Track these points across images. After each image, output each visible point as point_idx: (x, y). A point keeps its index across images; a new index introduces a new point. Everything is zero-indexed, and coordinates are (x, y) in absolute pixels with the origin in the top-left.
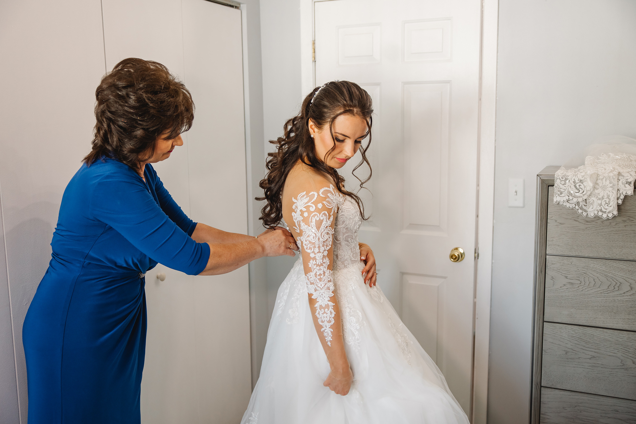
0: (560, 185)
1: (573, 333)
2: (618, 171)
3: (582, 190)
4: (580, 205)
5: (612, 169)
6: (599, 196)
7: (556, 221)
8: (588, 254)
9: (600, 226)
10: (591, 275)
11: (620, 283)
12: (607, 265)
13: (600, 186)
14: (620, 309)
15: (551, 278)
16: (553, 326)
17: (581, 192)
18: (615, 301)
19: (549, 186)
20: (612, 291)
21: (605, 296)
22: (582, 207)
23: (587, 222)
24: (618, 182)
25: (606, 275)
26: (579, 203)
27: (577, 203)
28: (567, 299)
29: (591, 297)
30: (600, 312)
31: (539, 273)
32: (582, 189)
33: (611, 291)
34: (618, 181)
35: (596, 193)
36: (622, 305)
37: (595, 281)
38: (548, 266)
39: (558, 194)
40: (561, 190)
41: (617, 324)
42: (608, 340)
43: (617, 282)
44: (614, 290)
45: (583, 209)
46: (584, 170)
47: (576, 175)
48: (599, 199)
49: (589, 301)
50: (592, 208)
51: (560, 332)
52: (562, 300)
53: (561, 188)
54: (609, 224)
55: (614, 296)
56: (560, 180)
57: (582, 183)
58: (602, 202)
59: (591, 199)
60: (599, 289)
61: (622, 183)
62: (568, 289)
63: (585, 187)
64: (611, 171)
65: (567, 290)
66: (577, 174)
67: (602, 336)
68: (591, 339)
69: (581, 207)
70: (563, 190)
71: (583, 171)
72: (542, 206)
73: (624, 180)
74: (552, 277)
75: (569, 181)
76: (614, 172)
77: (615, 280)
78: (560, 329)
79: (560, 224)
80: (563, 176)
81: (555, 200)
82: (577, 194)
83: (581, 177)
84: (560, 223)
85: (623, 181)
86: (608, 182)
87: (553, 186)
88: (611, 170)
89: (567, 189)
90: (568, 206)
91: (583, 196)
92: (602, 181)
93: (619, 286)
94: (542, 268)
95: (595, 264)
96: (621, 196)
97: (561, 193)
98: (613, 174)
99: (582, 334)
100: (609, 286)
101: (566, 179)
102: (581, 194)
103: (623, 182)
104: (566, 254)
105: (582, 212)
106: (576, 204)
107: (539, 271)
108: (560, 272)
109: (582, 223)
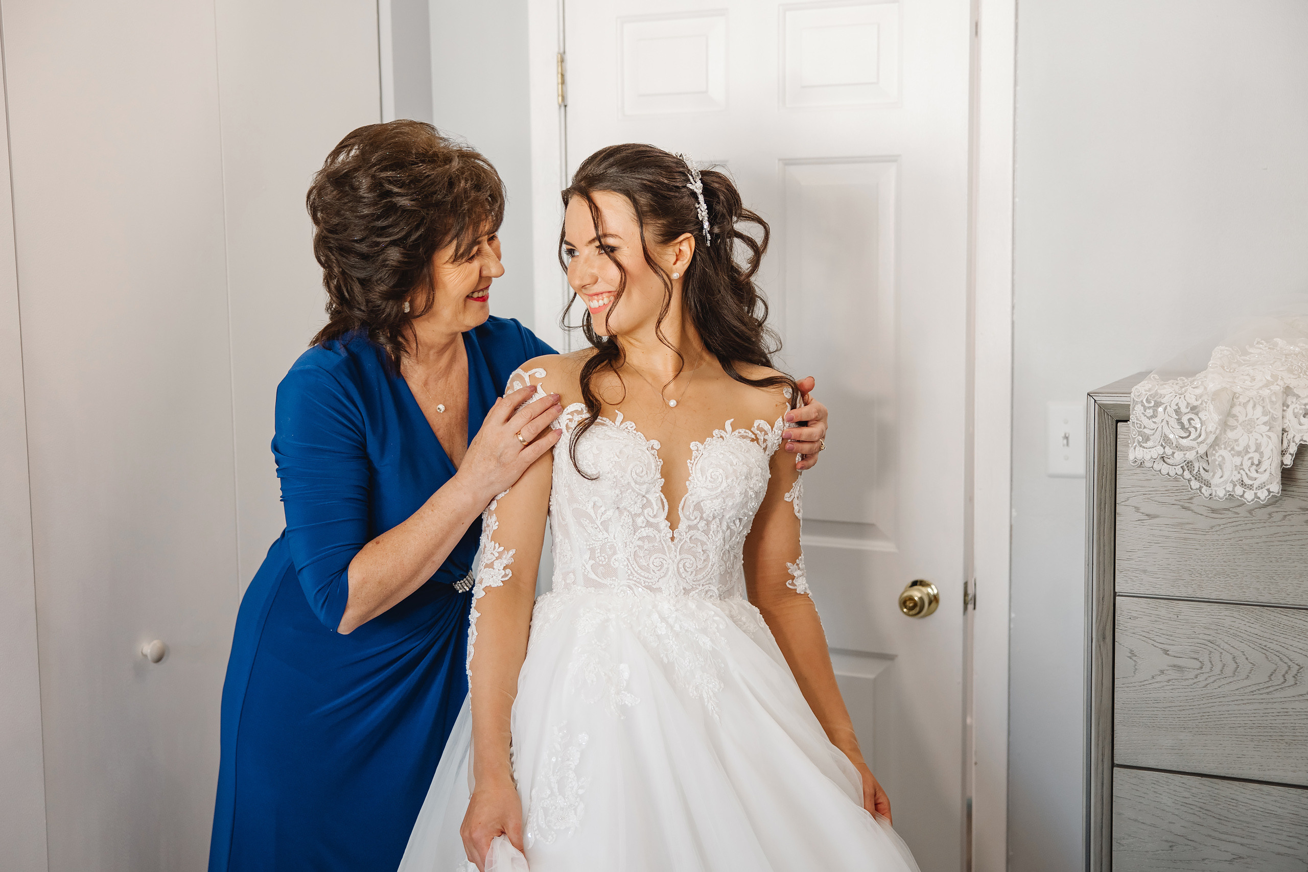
0: (1143, 419)
1: (1186, 794)
2: (1285, 383)
3: (1196, 431)
4: (1194, 470)
5: (1269, 378)
6: (1238, 445)
7: (1137, 509)
8: (1217, 593)
9: (1246, 522)
10: (1226, 647)
11: (1298, 667)
12: (1265, 620)
13: (1240, 422)
14: (1299, 734)
15: (1130, 655)
16: (1135, 777)
17: (1193, 436)
18: (1286, 712)
19: (1117, 421)
20: (1280, 687)
21: (1262, 701)
22: (1199, 474)
23: (1214, 511)
24: (1284, 411)
25: (1264, 647)
26: (1191, 465)
27: (1188, 463)
28: (1169, 709)
29: (1230, 703)
30: (1252, 740)
31: (1098, 641)
32: (1196, 429)
33: (1277, 687)
34: (1285, 408)
35: (1229, 438)
36: (1304, 724)
37: (1236, 663)
38: (1121, 622)
39: (1139, 442)
40: (1145, 430)
41: (1294, 772)
42: (1273, 812)
43: (1290, 663)
44: (1283, 686)
45: (1202, 479)
46: (1202, 382)
47: (1181, 394)
48: (1239, 454)
49: (1223, 713)
50: (1222, 477)
51: (1155, 792)
52: (1156, 709)
53: (1145, 427)
54: (1268, 516)
55: (1285, 699)
56: (1143, 405)
57: (1197, 414)
58: (1243, 460)
59: (1217, 455)
60: (1247, 682)
61: (1294, 413)
62: (1171, 683)
63: (1202, 424)
64: (1267, 385)
65: (1168, 684)
66: (1185, 392)
67: (1256, 803)
68: (1232, 811)
69: (1196, 475)
70: (1150, 431)
71: (1200, 383)
72: (1101, 472)
73: (1299, 407)
74: (1131, 652)
75: (1165, 409)
76: (1272, 387)
77: (1286, 660)
78: (1153, 785)
79: (1146, 518)
80: (1150, 395)
81: (1131, 457)
82: (1185, 441)
83: (1194, 399)
84: (1147, 515)
85: (1296, 408)
86: (1259, 409)
87: (1126, 421)
88: (1268, 380)
89: (1160, 429)
90: (1164, 472)
91: (1197, 446)
92: (1246, 409)
93: (1296, 675)
94: (1104, 629)
95: (1234, 619)
96: (1290, 446)
97: (1147, 439)
98: (1269, 391)
99: (1208, 798)
100: (1271, 675)
101: (1158, 404)
102: (1194, 442)
103: (1296, 411)
104: (1163, 592)
105: (1201, 487)
106: (1185, 467)
107: (1097, 635)
108: (1149, 638)
109: (1201, 515)
